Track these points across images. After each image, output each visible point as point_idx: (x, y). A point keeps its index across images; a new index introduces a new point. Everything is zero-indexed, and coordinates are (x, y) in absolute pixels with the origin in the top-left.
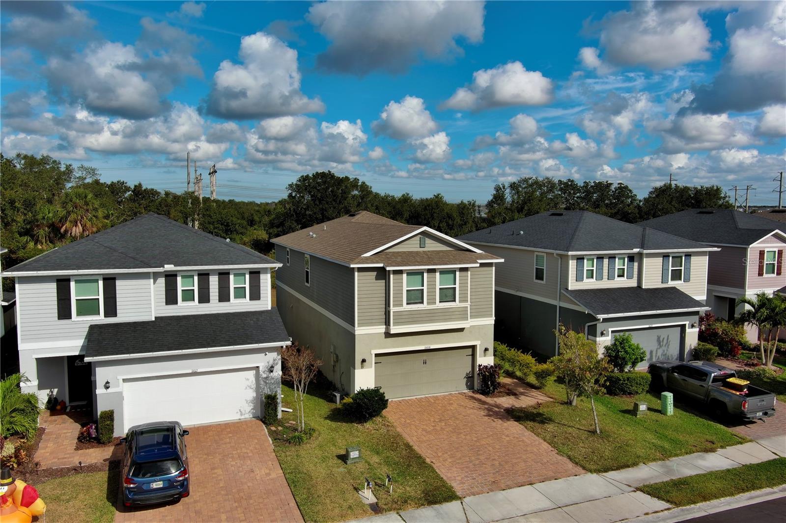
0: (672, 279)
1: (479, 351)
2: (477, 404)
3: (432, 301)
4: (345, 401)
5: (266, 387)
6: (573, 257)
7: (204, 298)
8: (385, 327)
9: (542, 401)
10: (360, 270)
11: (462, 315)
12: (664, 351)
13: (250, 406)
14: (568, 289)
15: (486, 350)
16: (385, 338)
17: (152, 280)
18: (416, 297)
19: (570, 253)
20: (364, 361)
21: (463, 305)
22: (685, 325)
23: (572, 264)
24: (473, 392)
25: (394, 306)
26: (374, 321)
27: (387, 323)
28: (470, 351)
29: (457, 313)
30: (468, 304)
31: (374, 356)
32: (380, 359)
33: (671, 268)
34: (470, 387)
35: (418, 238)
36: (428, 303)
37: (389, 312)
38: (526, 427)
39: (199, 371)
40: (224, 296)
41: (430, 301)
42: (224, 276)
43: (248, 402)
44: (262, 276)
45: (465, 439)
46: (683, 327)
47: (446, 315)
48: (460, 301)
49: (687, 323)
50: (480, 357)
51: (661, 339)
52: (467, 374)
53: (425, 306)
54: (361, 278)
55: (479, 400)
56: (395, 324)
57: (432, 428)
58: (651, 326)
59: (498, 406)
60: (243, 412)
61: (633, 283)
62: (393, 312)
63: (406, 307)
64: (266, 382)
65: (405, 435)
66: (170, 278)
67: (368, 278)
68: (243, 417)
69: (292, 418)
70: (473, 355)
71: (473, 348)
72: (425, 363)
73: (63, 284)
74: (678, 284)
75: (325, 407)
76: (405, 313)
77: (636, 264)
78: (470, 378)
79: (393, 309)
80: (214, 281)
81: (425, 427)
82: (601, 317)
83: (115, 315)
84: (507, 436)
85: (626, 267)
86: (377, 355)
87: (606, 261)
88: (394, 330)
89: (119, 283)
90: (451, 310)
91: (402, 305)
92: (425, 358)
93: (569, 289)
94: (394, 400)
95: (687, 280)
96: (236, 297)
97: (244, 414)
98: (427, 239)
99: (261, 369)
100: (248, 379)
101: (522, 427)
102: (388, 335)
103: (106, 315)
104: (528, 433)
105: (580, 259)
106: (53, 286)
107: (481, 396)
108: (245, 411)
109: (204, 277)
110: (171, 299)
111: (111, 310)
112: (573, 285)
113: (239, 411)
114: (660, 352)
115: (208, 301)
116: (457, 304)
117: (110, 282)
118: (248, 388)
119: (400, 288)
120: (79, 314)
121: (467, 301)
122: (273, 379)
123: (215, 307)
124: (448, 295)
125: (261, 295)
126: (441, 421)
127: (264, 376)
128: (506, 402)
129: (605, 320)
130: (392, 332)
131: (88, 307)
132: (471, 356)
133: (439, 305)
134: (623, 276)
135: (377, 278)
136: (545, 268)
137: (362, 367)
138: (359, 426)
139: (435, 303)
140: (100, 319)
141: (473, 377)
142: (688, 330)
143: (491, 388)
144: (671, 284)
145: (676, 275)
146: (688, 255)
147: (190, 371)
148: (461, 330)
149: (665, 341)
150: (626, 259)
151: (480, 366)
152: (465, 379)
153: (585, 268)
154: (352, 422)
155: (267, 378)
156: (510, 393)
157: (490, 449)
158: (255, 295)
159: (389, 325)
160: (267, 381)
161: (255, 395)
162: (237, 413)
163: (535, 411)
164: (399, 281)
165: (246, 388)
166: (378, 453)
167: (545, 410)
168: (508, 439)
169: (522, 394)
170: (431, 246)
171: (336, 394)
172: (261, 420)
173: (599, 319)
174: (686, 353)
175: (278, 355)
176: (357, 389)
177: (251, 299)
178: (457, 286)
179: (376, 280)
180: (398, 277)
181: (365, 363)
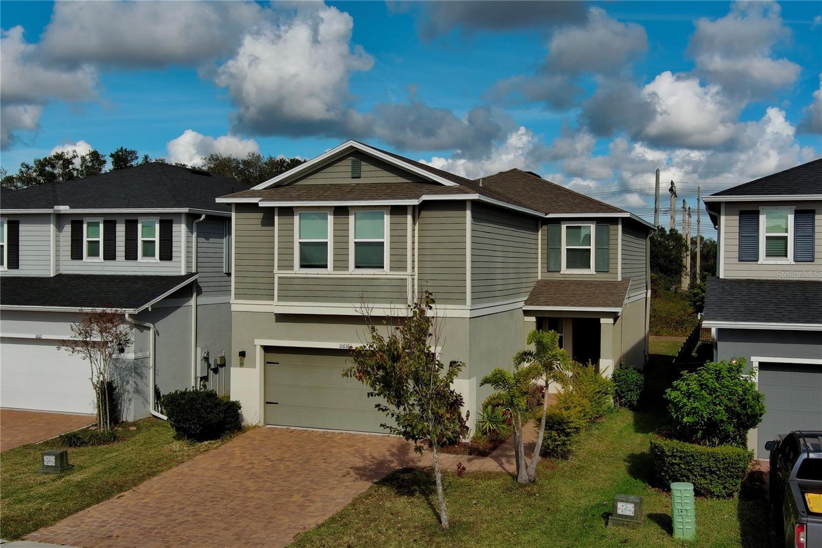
3: (341, 264)
7: (110, 255)
8: (274, 302)
11: (396, 292)
16: (276, 322)
18: (315, 255)
21: (398, 275)
25: (280, 267)
26: (259, 292)
27: (274, 295)
29: (386, 289)
30: (408, 275)
31: (259, 348)
32: (273, 357)
35: (348, 162)
36: (334, 268)
37: (274, 277)
39: (43, 336)
40: (131, 255)
41: (339, 264)
42: (131, 223)
47: (364, 290)
48: (392, 268)
53: (329, 271)
54: (241, 221)
56: (279, 298)
62: (279, 278)
63: (298, 271)
66: (77, 224)
67: (251, 222)
76: (297, 282)
79: (278, 273)
80: (121, 232)
83: (17, 267)
86: (267, 349)
88: (279, 307)
89: (23, 229)
90: (376, 283)
91: (291, 267)
96: (144, 255)
98: (363, 163)
103: (9, 267)
109: (110, 223)
110: (76, 254)
111: (13, 261)
112: (731, 269)
115: (114, 259)
116: (386, 272)
117: (14, 226)
119: (289, 239)
121: (405, 269)
122: (124, 362)
123: (120, 267)
124: (370, 256)
125: (174, 255)
130: (277, 310)
133: (352, 271)
135: (265, 223)
137: (242, 365)
139: (347, 268)
140: (4, 270)
147: (34, 336)
153: (763, 234)
155: (116, 360)
158: (166, 255)
159: (274, 299)
160: (117, 365)
164: (289, 227)
170: (371, 175)
177: (161, 258)
178: (386, 240)
179: (262, 226)
180: (286, 220)
181: (246, 359)
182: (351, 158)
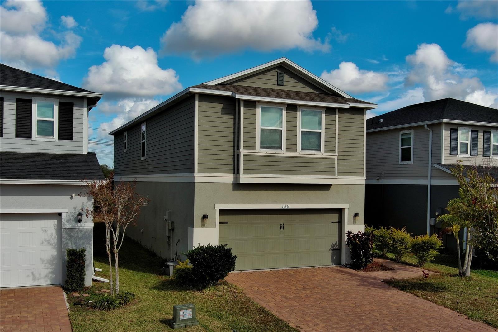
1: (347, 217)
2: (347, 276)
3: (292, 147)
4: (178, 267)
5: (70, 242)
6: (447, 126)
8: (232, 174)
10: (202, 97)
11: (328, 168)
13: (48, 268)
14: (441, 164)
15: (356, 215)
16: (233, 190)
18: (272, 139)
19: (444, 120)
20: (205, 217)
21: (330, 155)
23: (446, 135)
24: (341, 267)
25: (245, 147)
26: (219, 167)
27: (236, 170)
28: (336, 217)
29: (322, 165)
30: (335, 155)
31: (218, 212)
32: (227, 218)
34: (337, 261)
35: (274, 73)
36: (287, 149)
37: (239, 156)
41: (290, 146)
42: (24, 104)
43: (46, 262)
47: (307, 166)
48: (326, 151)
50: (348, 224)
52: (333, 246)
53: (283, 152)
54: (203, 109)
55: (350, 274)
56: (246, 171)
60: (37, 275)
62: (244, 155)
63: (259, 151)
64: (71, 237)
67: (213, 110)
68: (36, 283)
69: (106, 287)
70: (340, 222)
71: (340, 212)
72: (282, 227)
75: (154, 279)
76: (258, 159)
78: (337, 251)
79: (243, 152)
80: (10, 109)
86: (223, 212)
87: (480, 135)
88: (245, 178)
90: (315, 161)
91: (254, 148)
92: (282, 221)
93: (443, 163)
97: (38, 280)
98: (285, 75)
99: (64, 216)
100: (45, 231)
102: (238, 186)
105: (454, 130)
107: (351, 270)
108: (40, 274)
112: (446, 159)
113: (30, 274)
116: (322, 153)
118: (45, 243)
119: (253, 126)
121: (334, 151)
122: (81, 231)
123: (10, 143)
124: (312, 142)
125: (74, 134)
127: (68, 226)
128: (383, 275)
130: (243, 181)
132: (338, 224)
133: (300, 153)
135: (224, 112)
136: (412, 147)
137: (203, 225)
138: (197, 293)
139: (296, 150)
141: (339, 249)
143: (364, 260)
148: (326, 187)
151: (349, 233)
152: (331, 252)
153: (460, 141)
154: (187, 290)
155: (71, 230)
158: (66, 133)
159: (238, 172)
160: (72, 234)
161: (55, 253)
162: (28, 276)
163: (421, 282)
164: (252, 117)
165: (43, 243)
167: (433, 281)
170: (291, 85)
171: (169, 264)
172: (63, 288)
175: (89, 200)
177: (60, 138)
178: (323, 131)
179: (222, 114)
180: (250, 111)
181: (207, 221)
182: (277, 70)
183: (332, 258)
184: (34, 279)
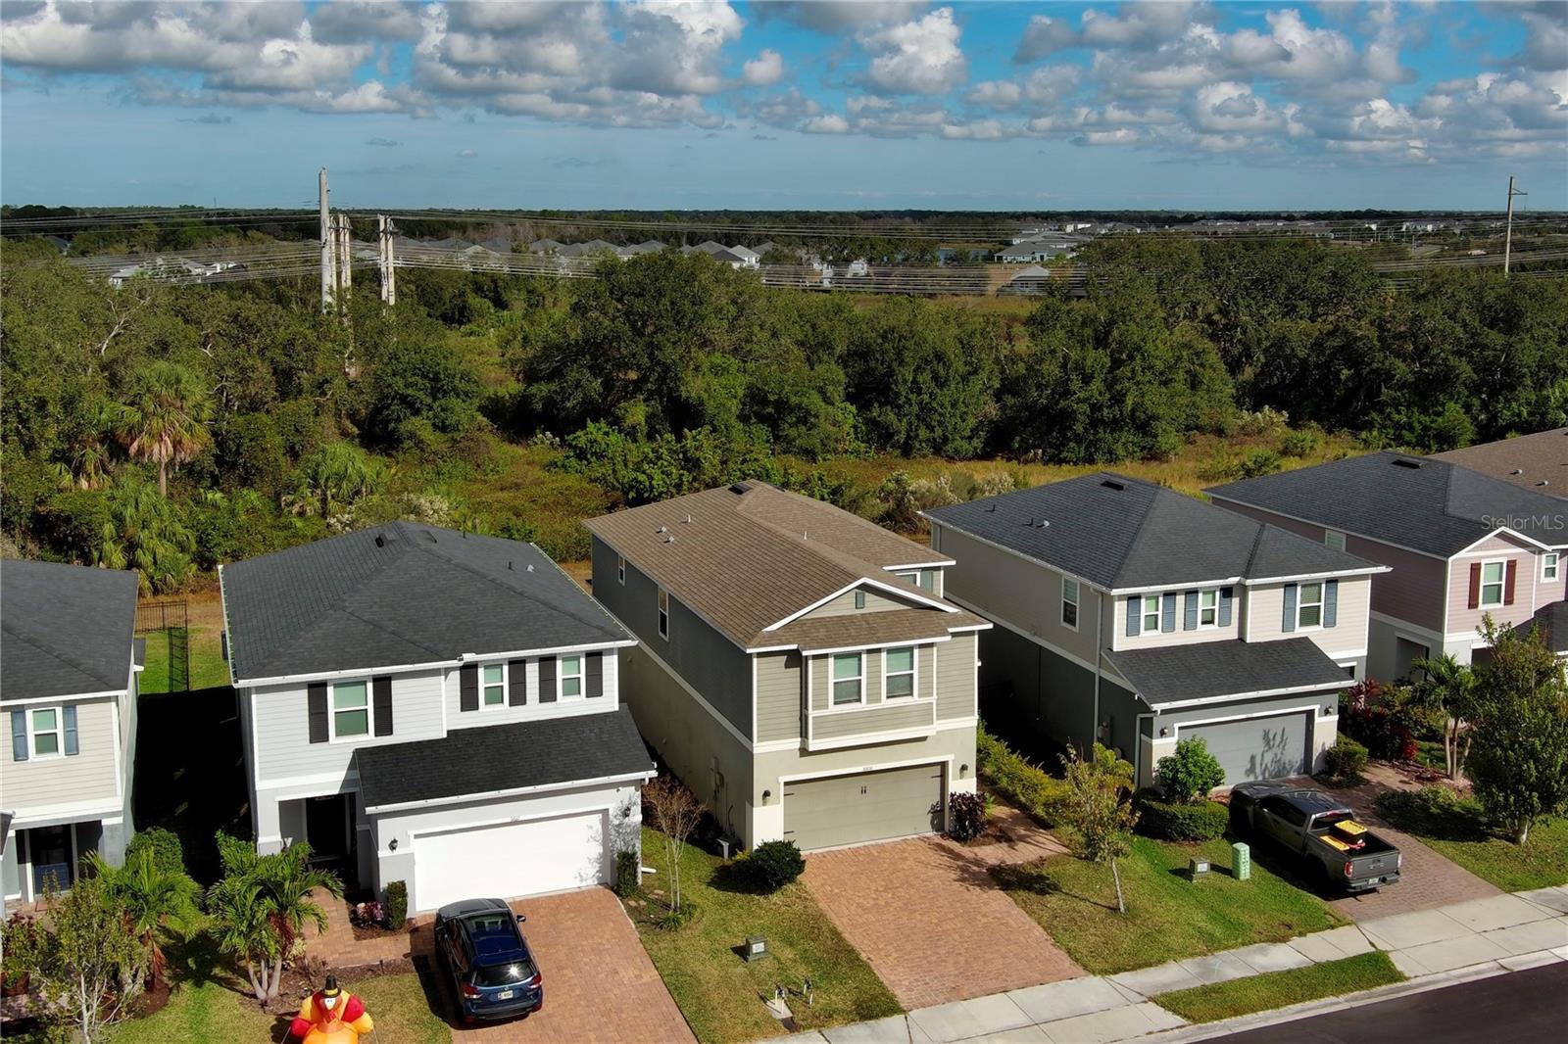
0: (1302, 624)
1: (951, 771)
2: (946, 859)
3: (874, 697)
4: (738, 857)
5: (618, 839)
6: (1120, 598)
7: (518, 698)
8: (799, 739)
9: (1050, 853)
10: (760, 655)
11: (924, 716)
12: (1276, 755)
13: (594, 867)
14: (1111, 650)
15: (964, 768)
16: (801, 756)
17: (443, 677)
18: (849, 692)
19: (1115, 592)
20: (766, 794)
21: (926, 700)
22: (1313, 711)
23: (1120, 609)
24: (942, 836)
25: (814, 708)
26: (783, 732)
27: (804, 734)
28: (937, 771)
29: (916, 713)
30: (933, 699)
31: (782, 784)
32: (793, 789)
33: (1299, 606)
34: (938, 827)
35: (853, 594)
36: (869, 701)
37: (806, 717)
38: (1015, 901)
39: (522, 818)
40: (547, 694)
41: (872, 697)
42: (547, 663)
43: (592, 861)
44: (605, 659)
45: (921, 921)
46: (1310, 714)
47: (895, 718)
48: (920, 696)
49: (1317, 707)
50: (953, 780)
51: (1271, 737)
52: (933, 807)
53: (864, 705)
54: (763, 668)
55: (950, 852)
56: (816, 736)
57: (872, 902)
58: (1250, 716)
59: (978, 862)
60: (584, 877)
61: (1230, 633)
62: (814, 718)
63: (834, 709)
64: (618, 832)
65: (831, 915)
66: (469, 672)
67: (774, 665)
68: (584, 884)
69: (657, 883)
70: (943, 776)
71: (943, 765)
72: (864, 791)
73: (317, 691)
74: (1315, 633)
75: (706, 865)
76: (831, 719)
77: (1236, 601)
78: (937, 813)
79: (812, 713)
80: (532, 671)
81: (861, 900)
82: (1158, 707)
83: (390, 732)
84: (985, 916)
85: (1217, 607)
86: (786, 784)
87: (1180, 599)
88: (814, 745)
89: (395, 684)
90: (905, 710)
91: (826, 706)
92: (863, 784)
93: (1115, 650)
94: (814, 852)
95: (1331, 622)
96: (565, 694)
97: (586, 880)
98: (866, 594)
99: (611, 812)
100: (591, 827)
101: (1010, 899)
102: (804, 752)
103: (377, 734)
104: (1017, 911)
105: (1134, 599)
106: (304, 693)
107: (954, 843)
108: (587, 875)
109: (517, 665)
110: (469, 701)
111: (384, 725)
112: (1121, 642)
113: (577, 876)
114: (1269, 758)
115: (524, 702)
116: (915, 700)
117: (383, 684)
118: (591, 840)
119: (824, 680)
120: (339, 733)
121: (931, 694)
122: (629, 826)
123: (534, 710)
124: (901, 686)
125: (604, 689)
126: (886, 889)
127: (617, 822)
128: (992, 854)
129: (1164, 712)
130: (811, 749)
131: (351, 723)
132: (939, 780)
133: (886, 703)
134: (1212, 622)
135: (788, 665)
136: (1078, 605)
137: (764, 804)
138: (761, 899)
139: (879, 700)
140: (369, 739)
141: (942, 810)
142: (1318, 719)
143: (970, 831)
144: (1300, 631)
145: (1310, 617)
146: (1332, 582)
147: (509, 820)
148: (922, 739)
149: (1278, 739)
150: (1218, 594)
151: (952, 795)
152: (931, 814)
153: (1143, 614)
154: (750, 892)
155: (619, 825)
156: (1004, 837)
157: (956, 937)
158: (595, 689)
159: (806, 737)
160: (620, 830)
161: (601, 851)
162: (575, 878)
163: (1034, 872)
164: (823, 671)
165: (588, 840)
166: (791, 945)
167: (1051, 870)
168: (984, 920)
169: (1022, 839)
170: (875, 605)
171: (723, 843)
172: (612, 889)
173: (1156, 712)
174: (1314, 758)
175: (637, 790)
176: (757, 842)
178: (915, 671)
179: (784, 668)
180: (820, 665)
181: (769, 797)
182: (856, 590)
183: (932, 823)
184: (582, 881)
